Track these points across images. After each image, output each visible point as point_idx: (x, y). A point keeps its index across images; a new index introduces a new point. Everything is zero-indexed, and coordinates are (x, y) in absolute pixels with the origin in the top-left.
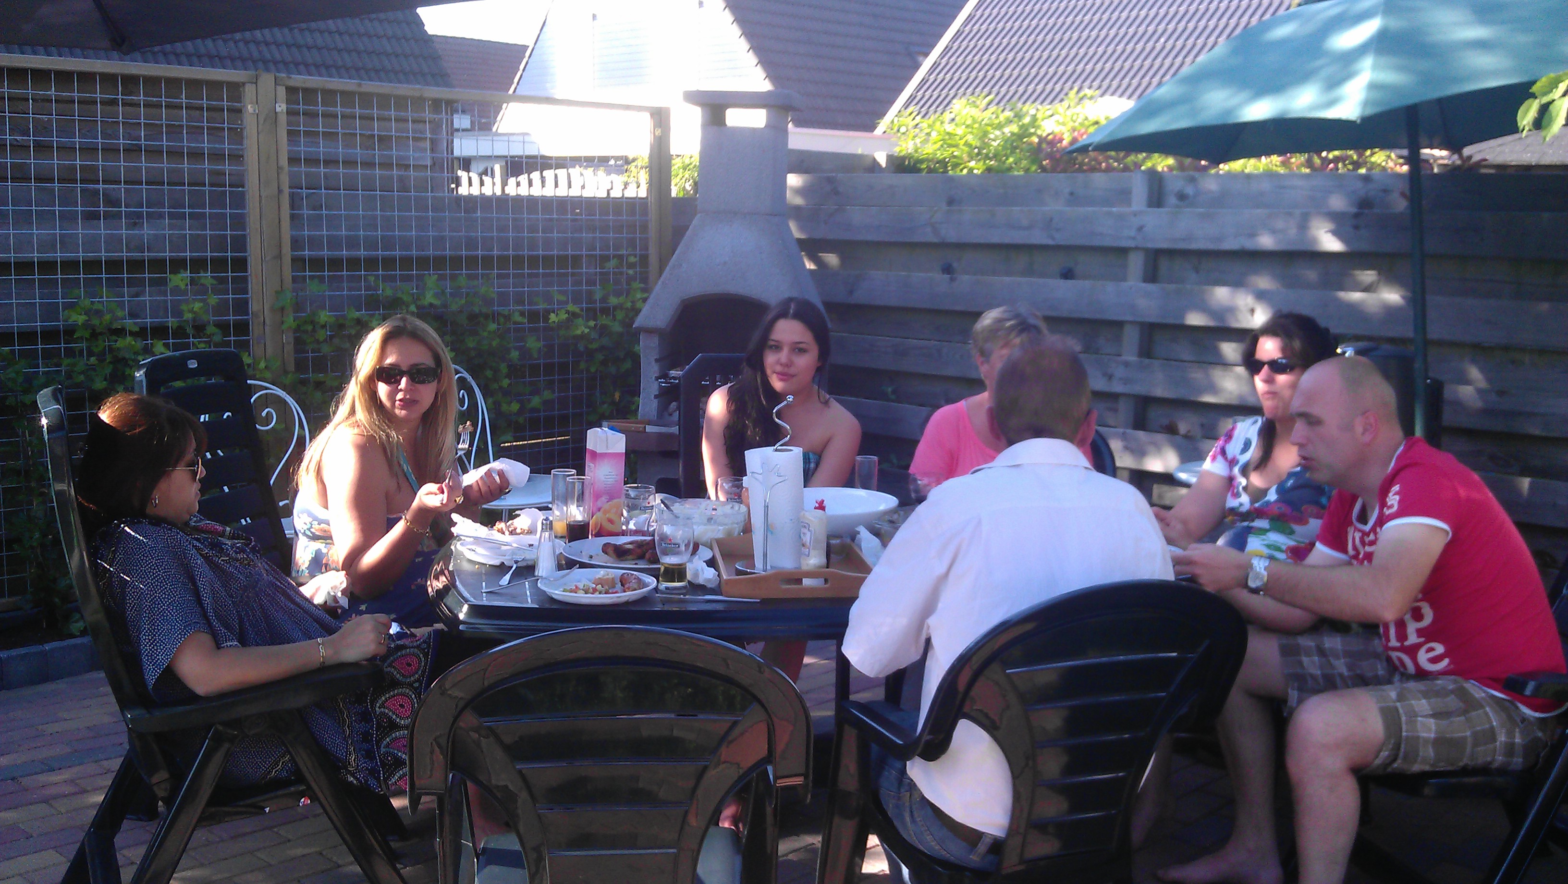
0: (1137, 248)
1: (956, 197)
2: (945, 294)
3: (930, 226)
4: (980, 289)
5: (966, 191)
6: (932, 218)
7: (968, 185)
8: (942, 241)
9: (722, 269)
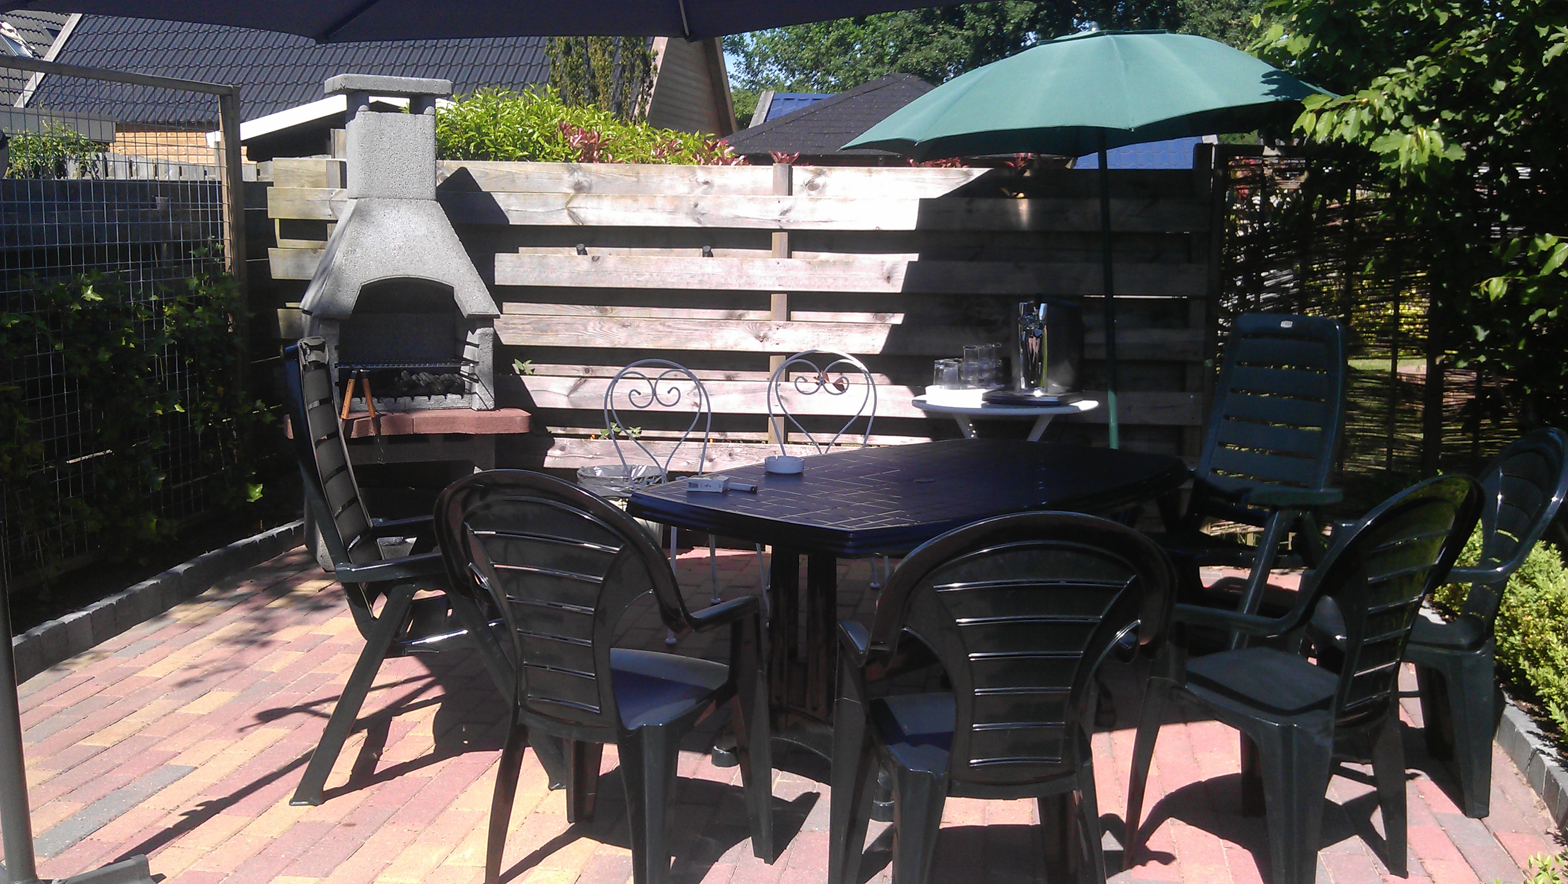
0: (781, 230)
1: (585, 184)
2: (588, 273)
3: (566, 211)
4: (625, 267)
5: (594, 179)
6: (568, 203)
7: (597, 174)
8: (581, 224)
9: (398, 253)
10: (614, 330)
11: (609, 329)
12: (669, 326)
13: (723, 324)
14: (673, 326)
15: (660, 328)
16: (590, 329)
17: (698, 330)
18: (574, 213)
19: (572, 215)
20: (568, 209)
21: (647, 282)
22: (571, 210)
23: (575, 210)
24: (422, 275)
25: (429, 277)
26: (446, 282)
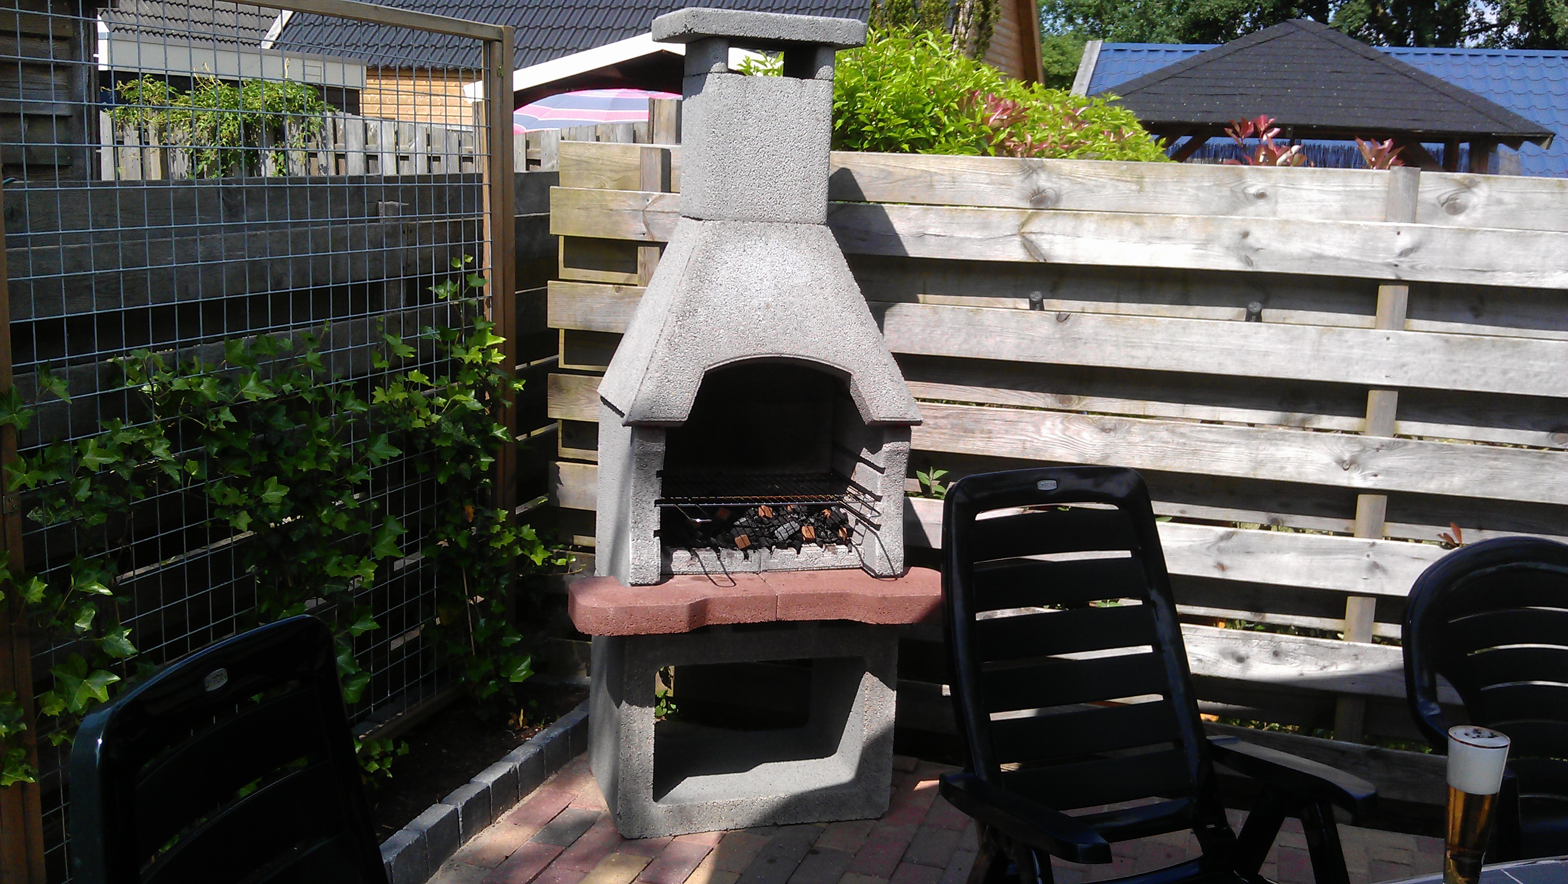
0: (1398, 282)
1: (1050, 193)
2: (1048, 341)
3: (1019, 238)
4: (1113, 333)
5: (1065, 185)
6: (1022, 225)
7: (1070, 177)
8: (1042, 261)
9: (764, 316)
10: (1087, 436)
11: (1078, 433)
12: (1183, 434)
14: (1189, 434)
15: (1168, 436)
16: (1045, 431)
18: (1032, 242)
19: (1028, 245)
20: (1022, 235)
21: (1149, 358)
22: (1028, 236)
23: (1033, 237)
24: (801, 353)
25: (813, 358)
26: (840, 365)
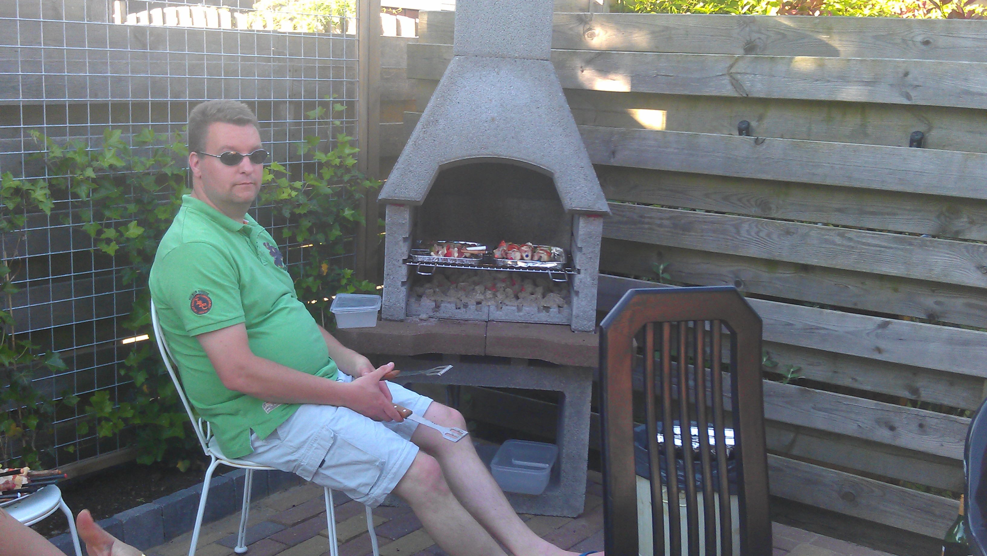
2: (747, 159)
3: (727, 77)
5: (771, 35)
6: (731, 66)
7: (775, 31)
8: (744, 94)
9: (490, 127)
10: (775, 237)
11: (769, 235)
12: (850, 239)
13: (928, 243)
14: (856, 239)
15: (838, 240)
16: (743, 232)
17: (892, 248)
18: (737, 81)
19: (736, 83)
20: (731, 75)
22: (735, 76)
23: (739, 76)
24: (514, 155)
25: (525, 160)
26: (545, 166)
